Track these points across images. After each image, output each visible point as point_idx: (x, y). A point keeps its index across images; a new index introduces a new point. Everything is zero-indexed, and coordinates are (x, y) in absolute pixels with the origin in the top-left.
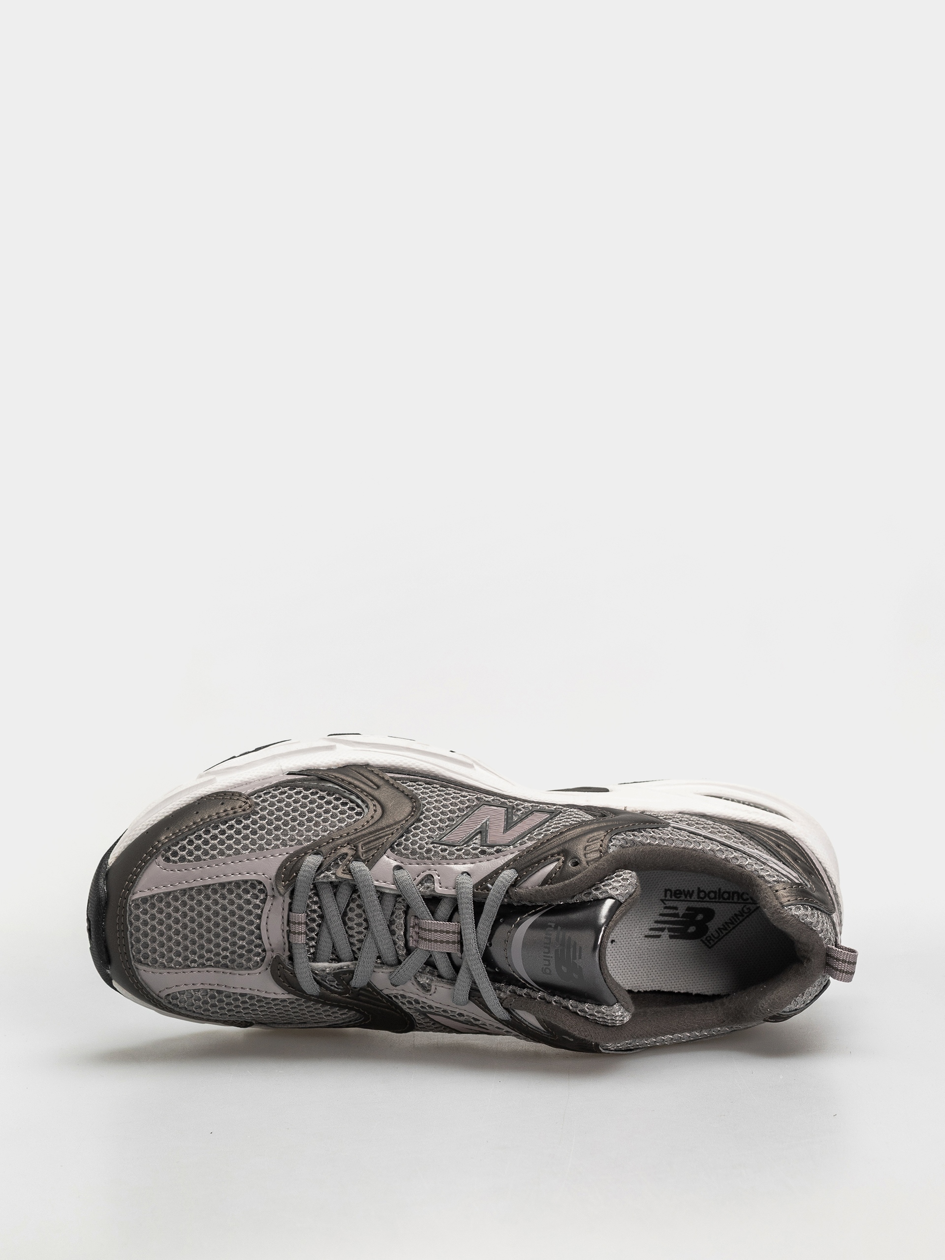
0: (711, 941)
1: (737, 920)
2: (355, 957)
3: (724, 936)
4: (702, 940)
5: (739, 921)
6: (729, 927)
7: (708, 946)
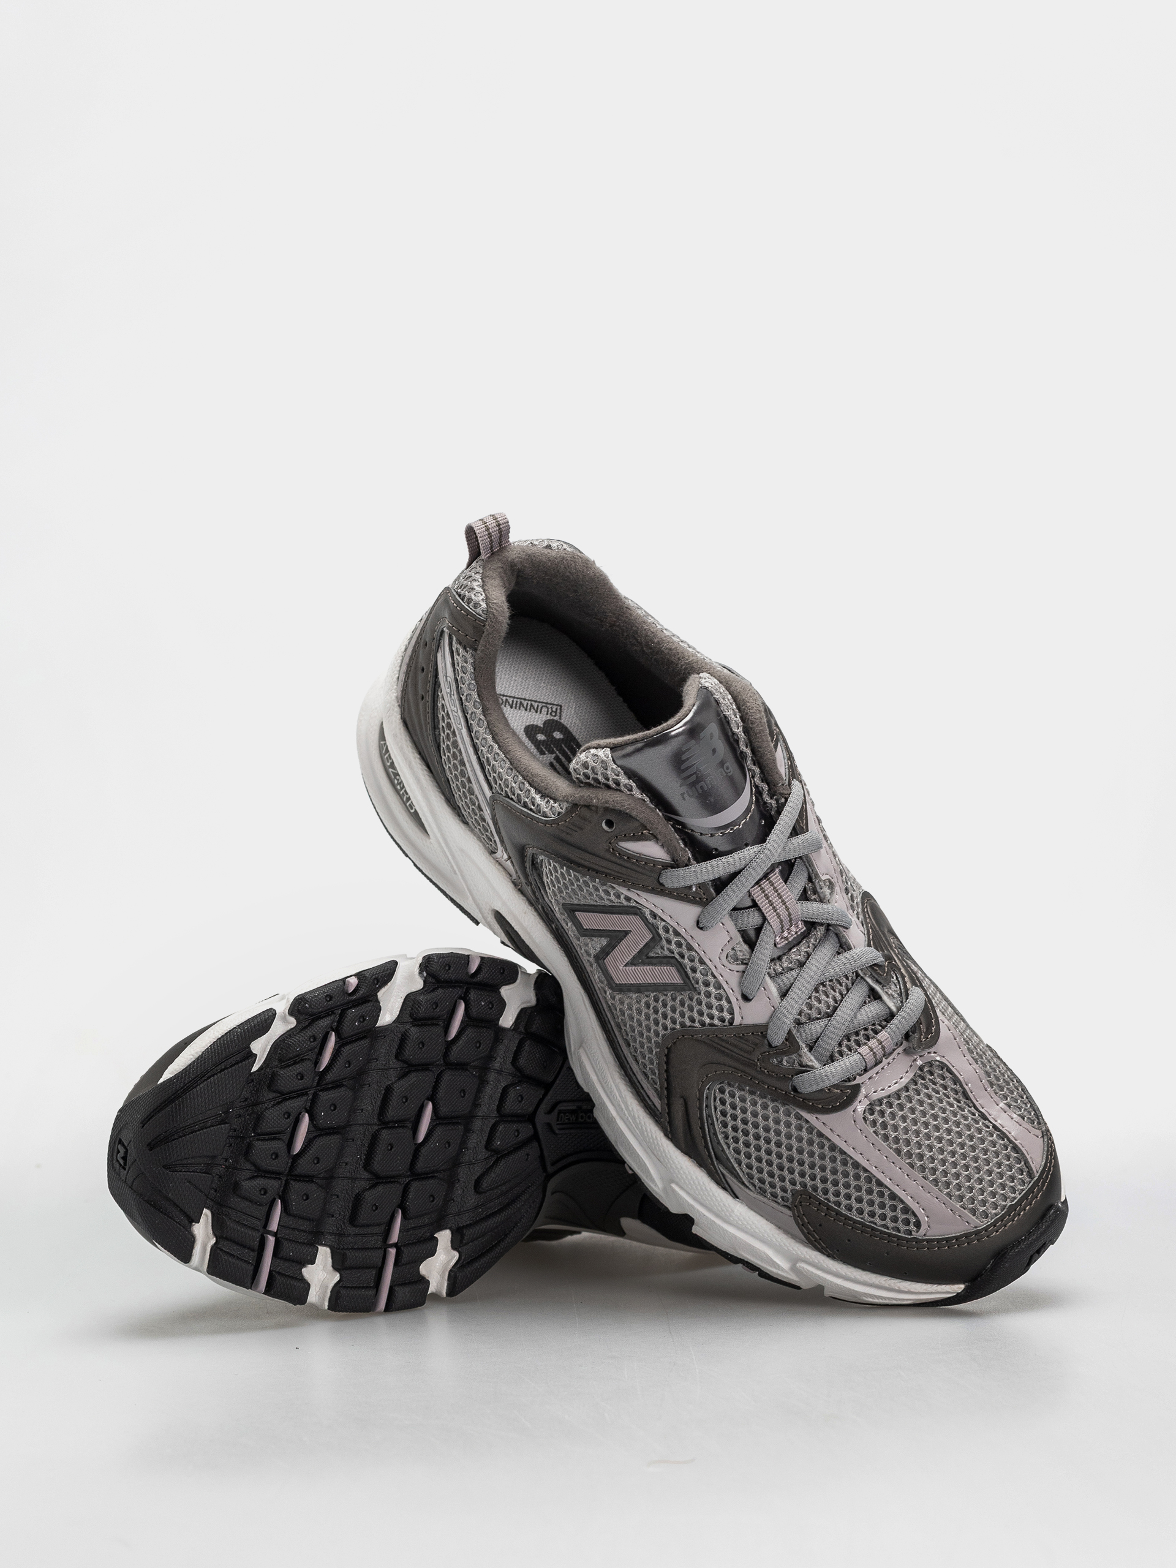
0: (554, 710)
1: (515, 703)
2: (857, 978)
3: (539, 702)
4: (560, 719)
5: (515, 700)
6: (527, 704)
7: (561, 709)
